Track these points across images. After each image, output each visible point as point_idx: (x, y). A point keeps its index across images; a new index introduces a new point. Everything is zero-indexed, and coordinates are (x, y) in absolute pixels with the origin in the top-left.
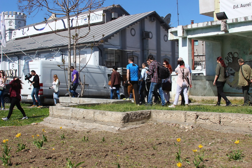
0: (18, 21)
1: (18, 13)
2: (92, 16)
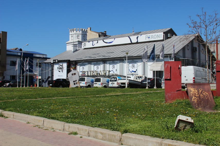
0: (83, 35)
1: (83, 30)
2: (154, 36)
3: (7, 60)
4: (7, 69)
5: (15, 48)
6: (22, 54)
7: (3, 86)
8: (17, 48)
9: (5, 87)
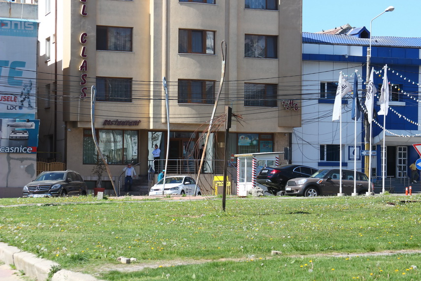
3: (304, 78)
4: (304, 117)
5: (338, 28)
6: (369, 49)
7: (283, 189)
8: (349, 28)
9: (291, 193)
